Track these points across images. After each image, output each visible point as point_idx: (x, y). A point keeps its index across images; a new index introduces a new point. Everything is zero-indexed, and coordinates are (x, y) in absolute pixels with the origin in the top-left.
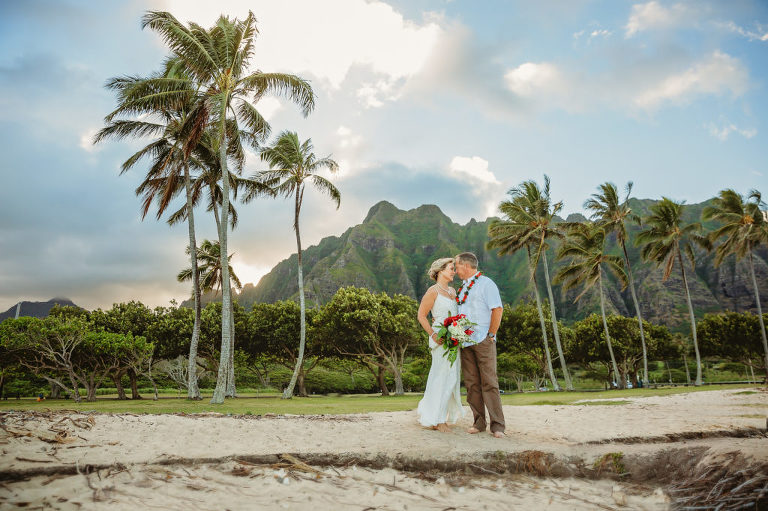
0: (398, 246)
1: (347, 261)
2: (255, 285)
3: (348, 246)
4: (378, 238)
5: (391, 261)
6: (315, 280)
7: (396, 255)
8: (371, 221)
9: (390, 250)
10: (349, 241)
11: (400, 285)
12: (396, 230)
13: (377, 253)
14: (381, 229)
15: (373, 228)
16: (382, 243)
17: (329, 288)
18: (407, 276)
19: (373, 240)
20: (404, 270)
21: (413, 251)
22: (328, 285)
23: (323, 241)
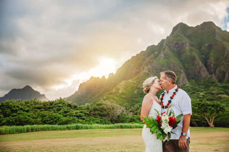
0: (192, 45)
1: (165, 55)
2: (114, 74)
3: (164, 47)
4: (180, 42)
5: (189, 53)
6: (149, 66)
7: (191, 50)
8: (175, 34)
9: (187, 48)
10: (164, 45)
11: (196, 66)
12: (189, 37)
13: (180, 50)
14: (181, 37)
15: (176, 37)
16: (182, 44)
17: (156, 70)
18: (200, 61)
19: (177, 44)
20: (197, 58)
21: (200, 48)
22: (156, 68)
23: (148, 48)
